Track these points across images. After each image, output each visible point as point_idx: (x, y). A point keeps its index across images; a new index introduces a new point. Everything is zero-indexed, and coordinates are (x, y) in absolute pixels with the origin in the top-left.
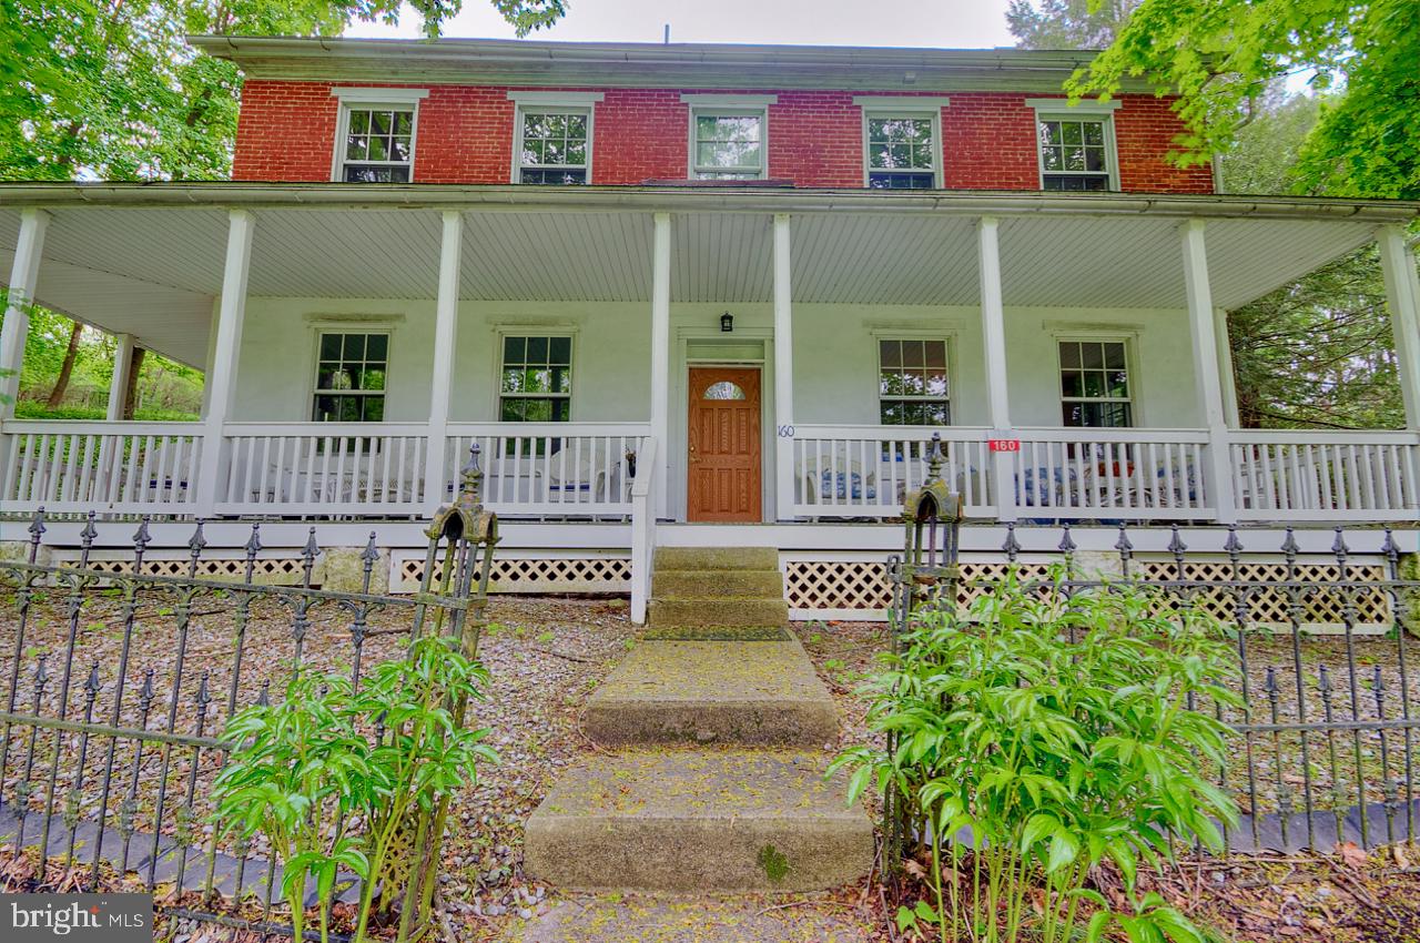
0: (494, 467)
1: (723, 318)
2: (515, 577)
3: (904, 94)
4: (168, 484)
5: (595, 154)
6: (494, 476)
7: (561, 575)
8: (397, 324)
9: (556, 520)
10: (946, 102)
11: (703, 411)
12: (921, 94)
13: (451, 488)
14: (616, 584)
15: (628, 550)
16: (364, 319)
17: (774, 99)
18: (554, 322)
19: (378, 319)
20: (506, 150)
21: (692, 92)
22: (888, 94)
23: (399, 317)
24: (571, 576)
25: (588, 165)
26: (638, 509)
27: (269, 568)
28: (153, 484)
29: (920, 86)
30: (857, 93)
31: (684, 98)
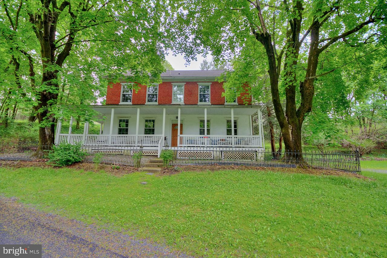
0: (144, 139)
1: (177, 117)
2: (146, 153)
3: (205, 82)
4: (102, 141)
5: (159, 92)
6: (144, 140)
7: (154, 153)
8: (130, 118)
9: (152, 146)
10: (211, 83)
11: (174, 130)
12: (208, 82)
13: (138, 142)
14: (156, 154)
15: (158, 150)
16: (126, 117)
17: (185, 83)
18: (152, 117)
19: (127, 117)
20: (146, 92)
21: (173, 82)
22: (203, 82)
23: (130, 117)
24: (150, 153)
25: (158, 94)
26: (159, 145)
27: (117, 152)
28: (98, 141)
29: (207, 81)
30: (198, 82)
31: (172, 83)
